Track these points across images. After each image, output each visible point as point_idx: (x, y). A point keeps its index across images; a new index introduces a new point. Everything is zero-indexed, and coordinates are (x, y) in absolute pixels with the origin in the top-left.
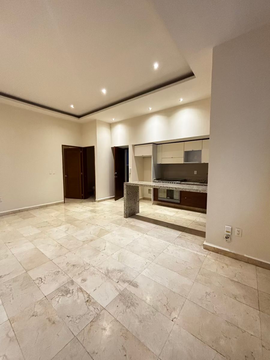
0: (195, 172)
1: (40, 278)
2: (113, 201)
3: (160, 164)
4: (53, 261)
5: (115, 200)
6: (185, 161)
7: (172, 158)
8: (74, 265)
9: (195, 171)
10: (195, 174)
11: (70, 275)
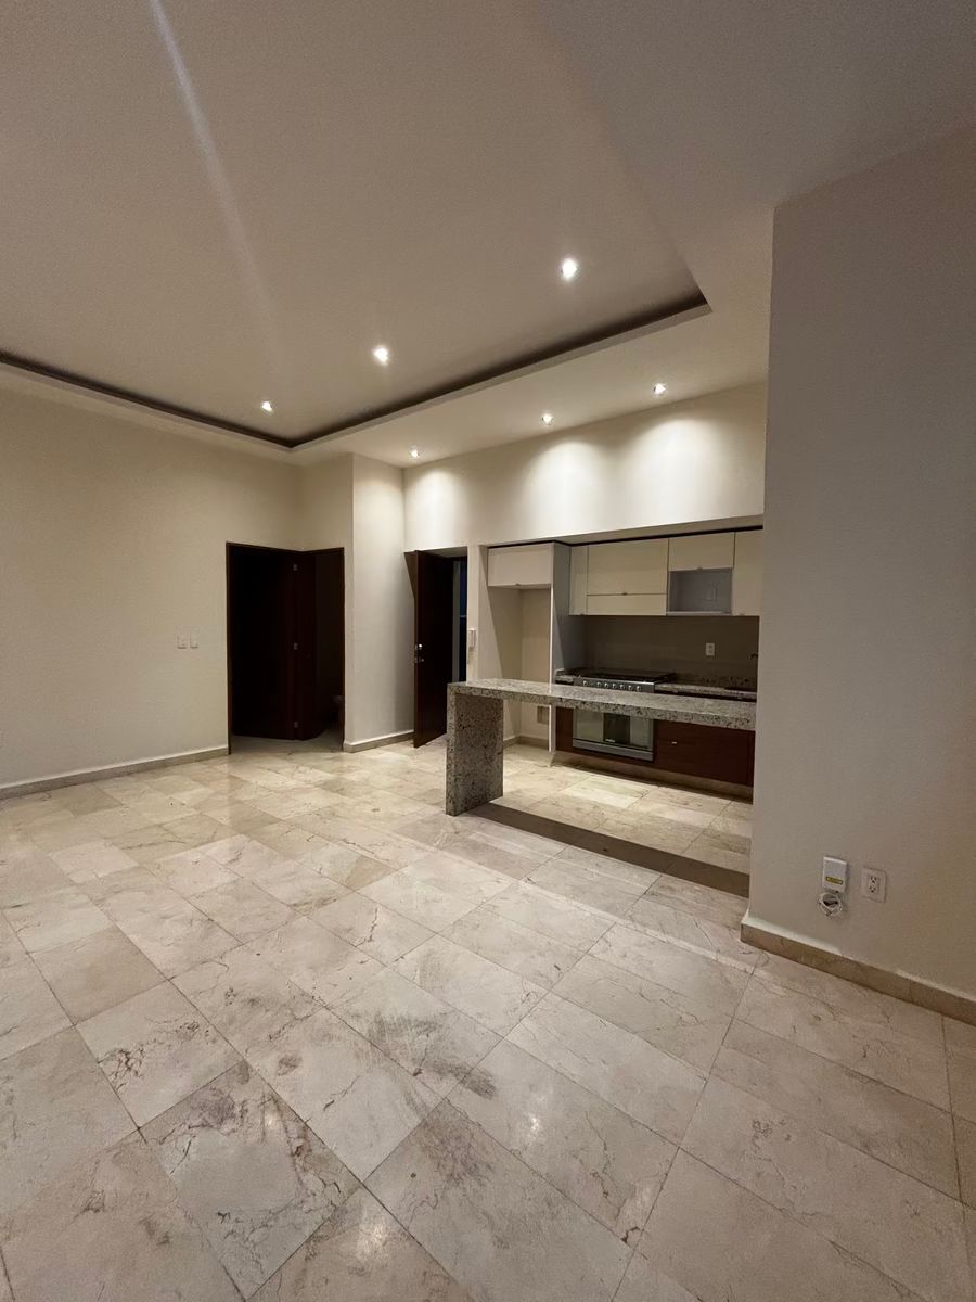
0: (710, 649)
1: (121, 1051)
2: (408, 748)
3: (582, 616)
4: (175, 981)
5: (416, 746)
6: (671, 607)
7: (625, 594)
8: (253, 1001)
9: (708, 645)
10: (708, 654)
11: (236, 1041)
